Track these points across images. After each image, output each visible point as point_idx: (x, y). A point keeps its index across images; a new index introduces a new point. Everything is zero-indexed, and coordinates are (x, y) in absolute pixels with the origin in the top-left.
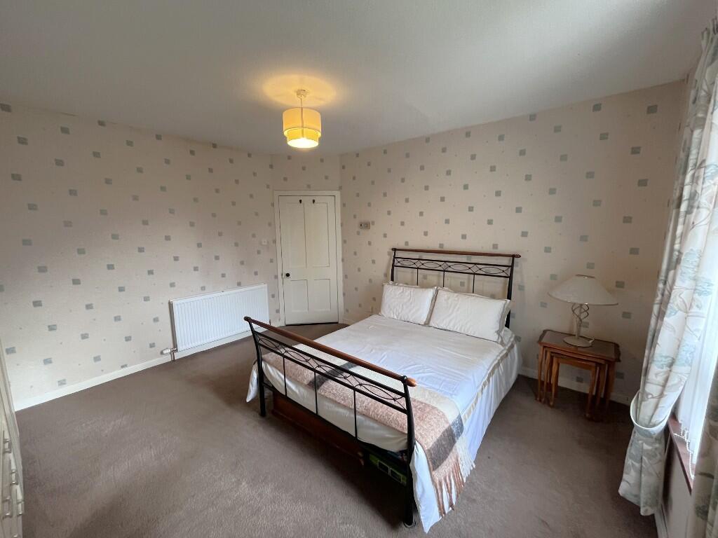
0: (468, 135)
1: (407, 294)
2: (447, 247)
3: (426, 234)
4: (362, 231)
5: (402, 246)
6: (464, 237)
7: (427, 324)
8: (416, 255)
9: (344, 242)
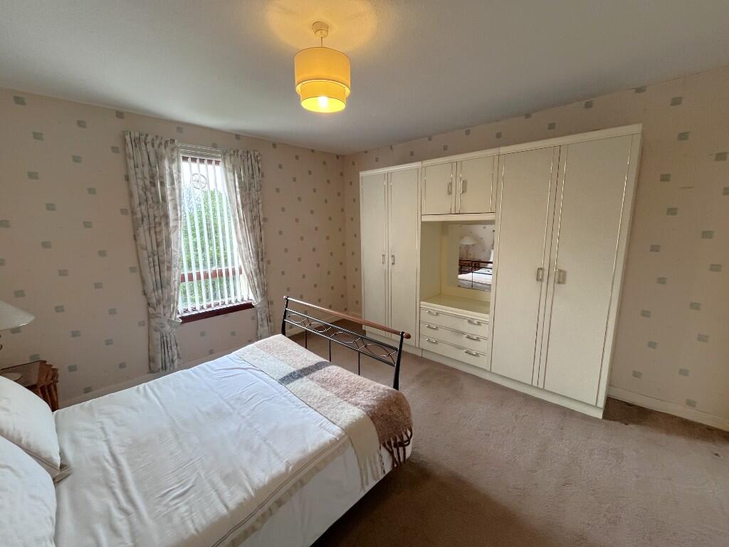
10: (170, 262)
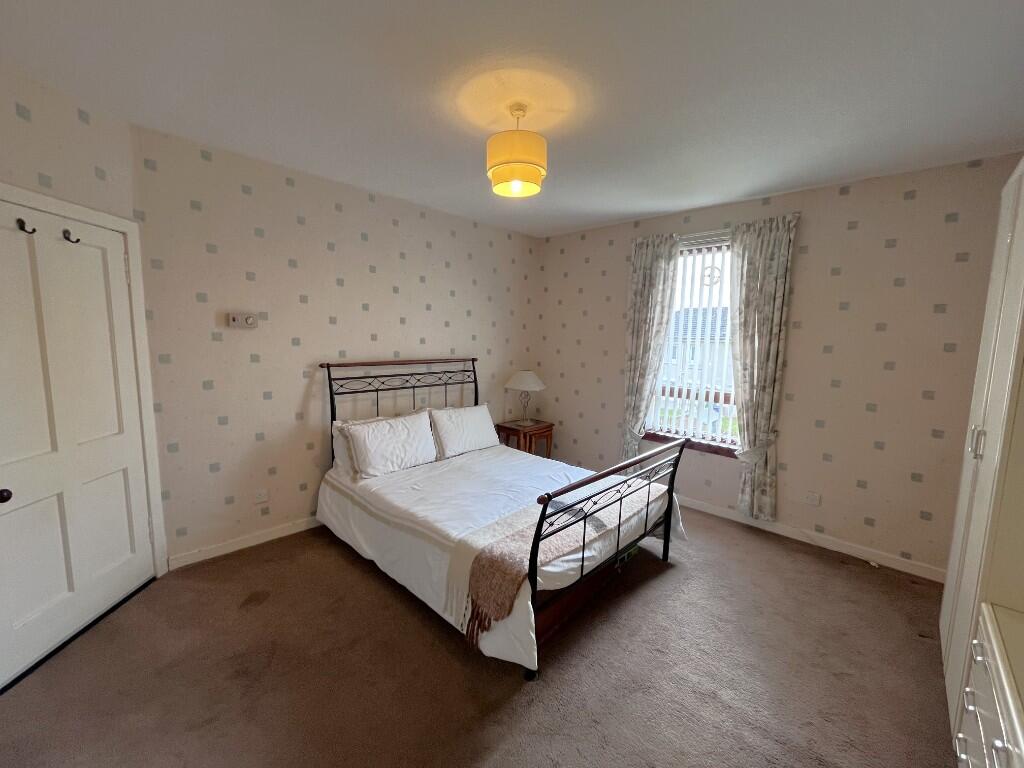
0: (423, 215)
1: (400, 428)
2: (403, 357)
3: (374, 338)
4: (226, 333)
5: (334, 358)
6: (423, 341)
7: (441, 456)
8: (359, 372)
9: (160, 359)
10: (645, 369)
